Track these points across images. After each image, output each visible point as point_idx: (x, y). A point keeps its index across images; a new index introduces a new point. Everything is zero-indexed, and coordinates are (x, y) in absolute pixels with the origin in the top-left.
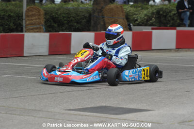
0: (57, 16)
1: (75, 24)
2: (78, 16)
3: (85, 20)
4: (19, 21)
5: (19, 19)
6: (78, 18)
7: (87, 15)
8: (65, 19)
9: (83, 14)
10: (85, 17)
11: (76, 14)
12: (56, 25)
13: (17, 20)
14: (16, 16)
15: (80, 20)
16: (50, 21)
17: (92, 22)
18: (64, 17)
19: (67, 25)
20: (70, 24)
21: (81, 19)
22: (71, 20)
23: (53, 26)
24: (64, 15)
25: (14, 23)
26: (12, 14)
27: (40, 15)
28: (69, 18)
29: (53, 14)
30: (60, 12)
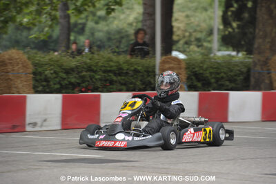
0: (201, 72)
1: (227, 83)
2: (231, 71)
3: (242, 77)
4: (149, 78)
5: (149, 76)
6: (232, 74)
7: (245, 70)
8: (213, 76)
9: (239, 68)
10: (242, 73)
11: (229, 68)
12: (199, 85)
13: (146, 76)
14: (145, 71)
15: (235, 77)
16: (192, 79)
17: (252, 80)
18: (211, 73)
19: (215, 85)
20: (220, 83)
21: (236, 75)
22: (222, 78)
23: (196, 85)
24: (212, 71)
25: (141, 81)
26: (139, 68)
27: (180, 68)
28: (218, 74)
29: (197, 69)
30: (205, 66)
